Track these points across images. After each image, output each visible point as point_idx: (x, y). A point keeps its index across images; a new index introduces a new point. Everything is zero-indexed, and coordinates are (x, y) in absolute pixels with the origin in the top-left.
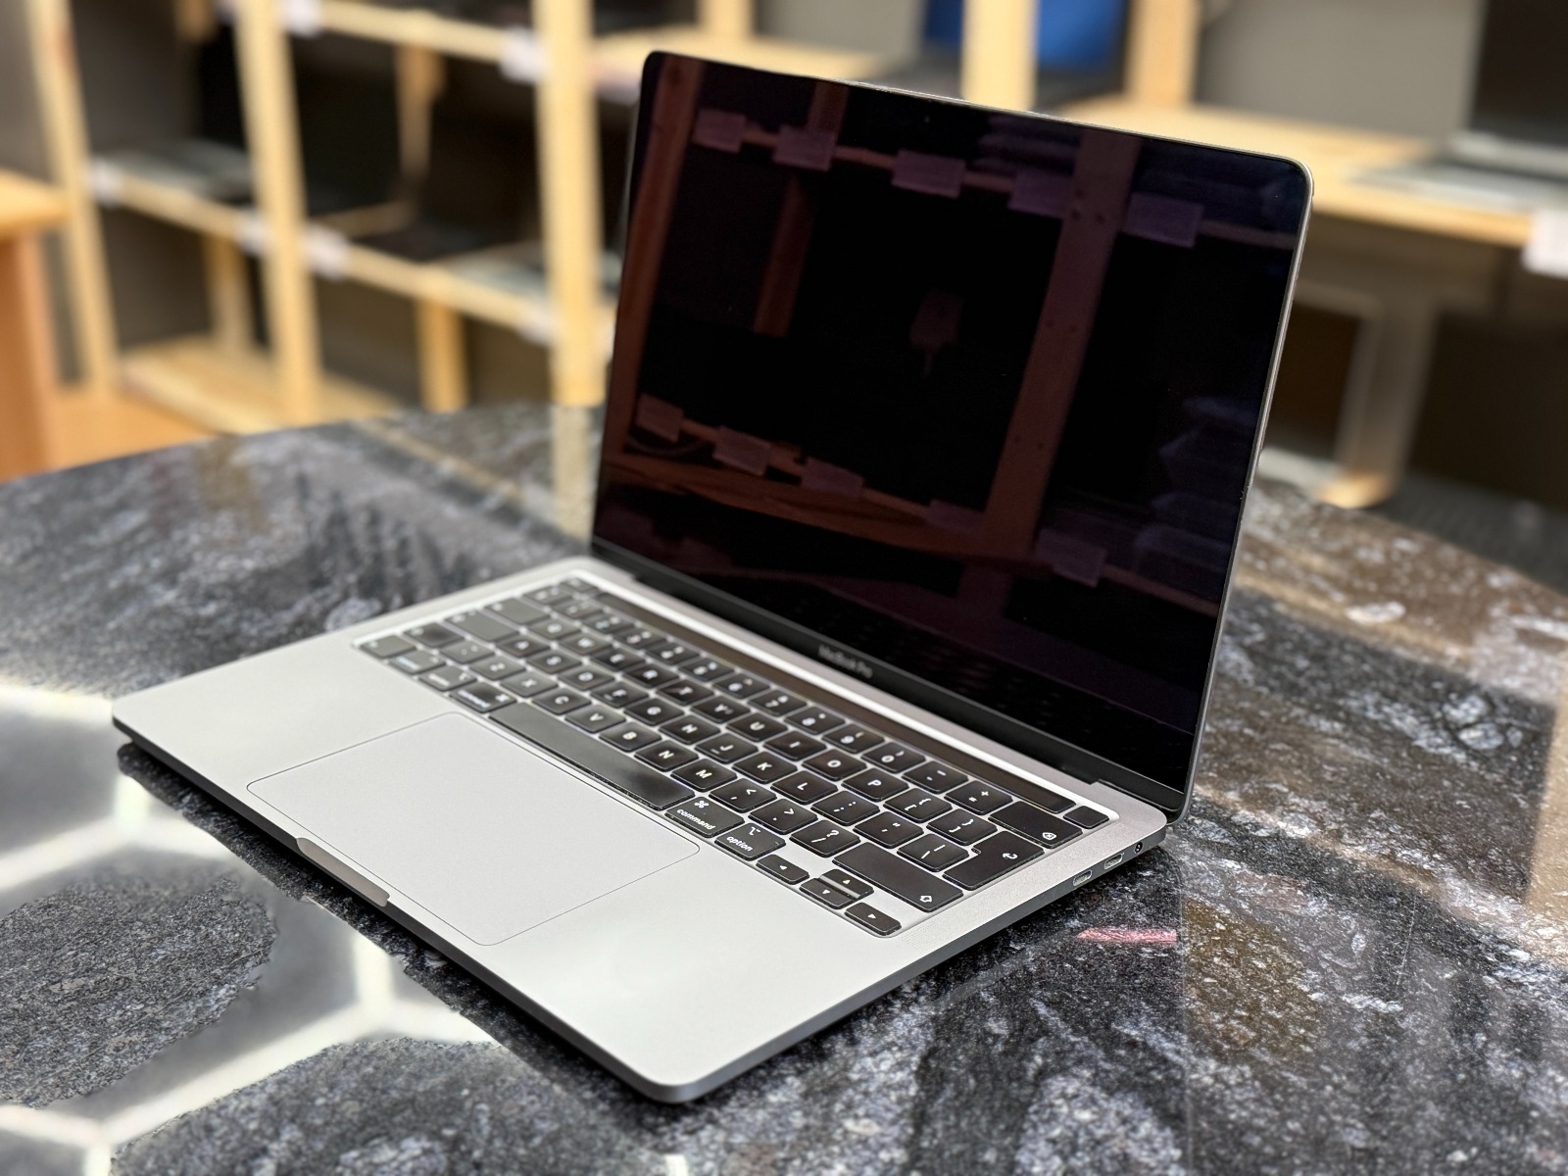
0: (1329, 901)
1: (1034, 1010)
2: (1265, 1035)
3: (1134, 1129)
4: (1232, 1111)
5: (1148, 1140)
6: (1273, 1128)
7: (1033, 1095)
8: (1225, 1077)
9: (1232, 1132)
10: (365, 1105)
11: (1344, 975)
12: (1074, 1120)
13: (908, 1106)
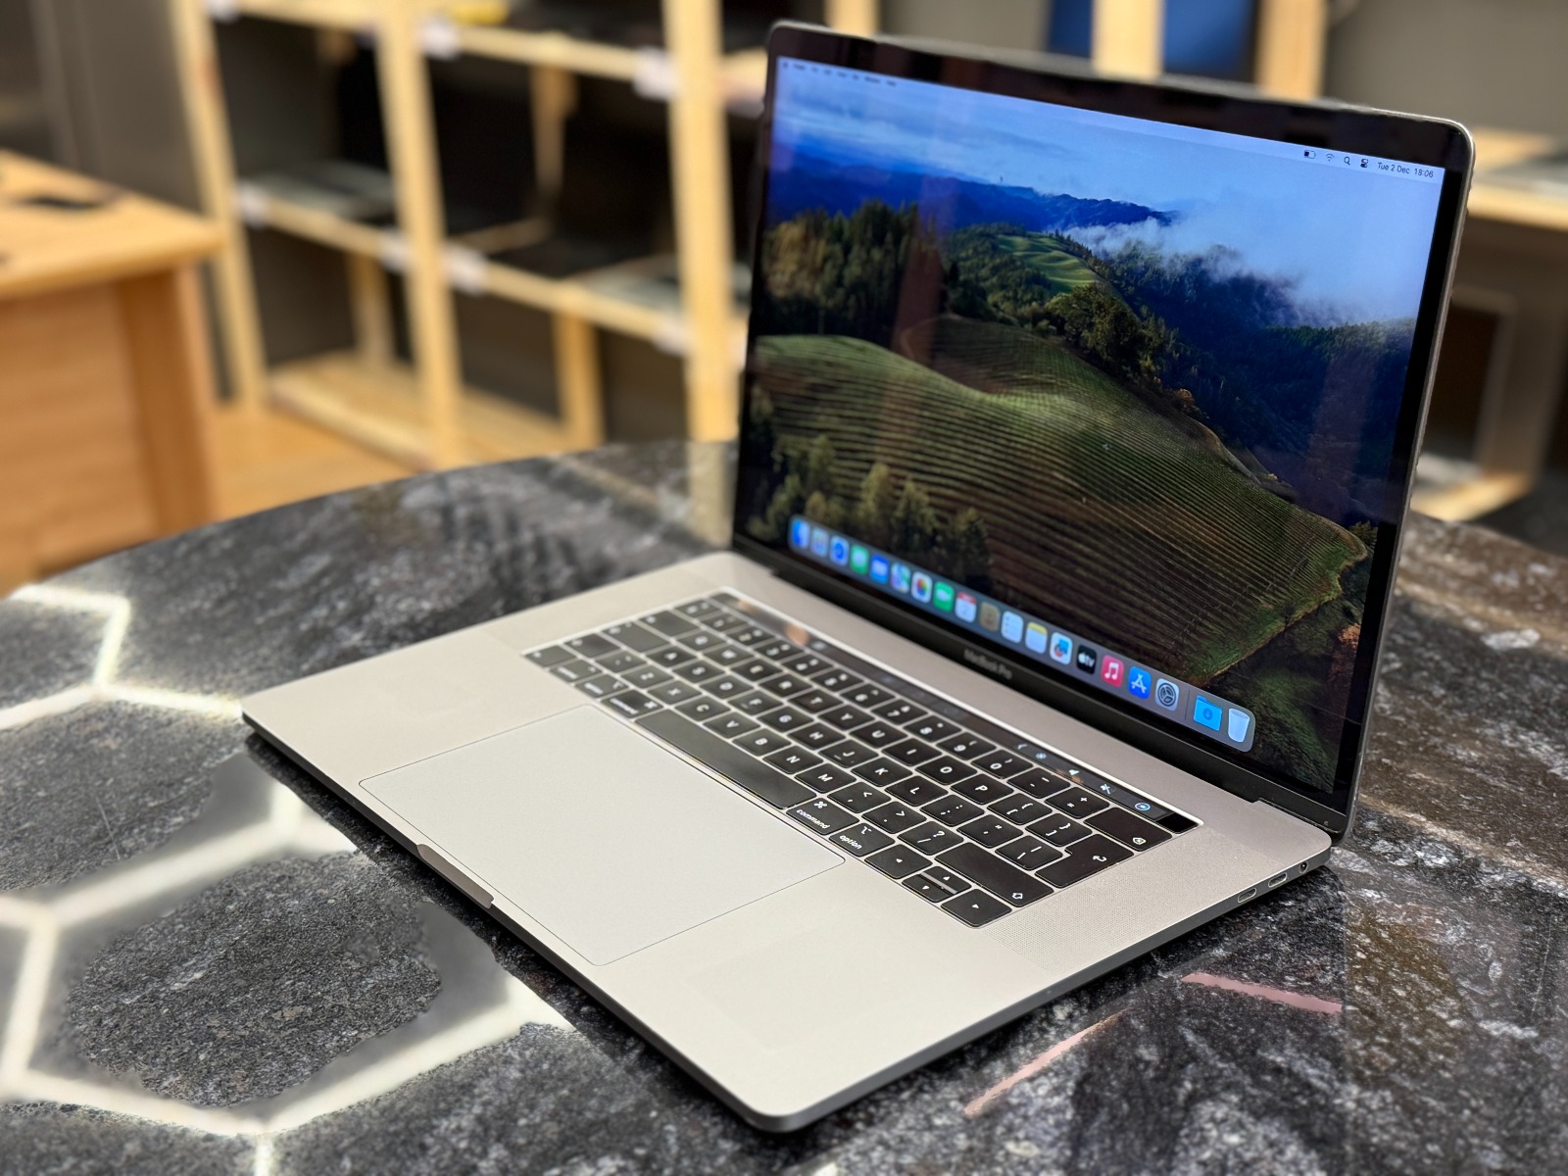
0: (1467, 930)
1: (1183, 1037)
2: (1405, 1061)
3: (1281, 1152)
4: (1374, 1135)
5: (1295, 1162)
6: (1414, 1150)
7: (1183, 1119)
8: (1367, 1103)
9: (1374, 1155)
10: (563, 1126)
11: (1482, 1002)
12: (1223, 1143)
13: (1065, 1129)
